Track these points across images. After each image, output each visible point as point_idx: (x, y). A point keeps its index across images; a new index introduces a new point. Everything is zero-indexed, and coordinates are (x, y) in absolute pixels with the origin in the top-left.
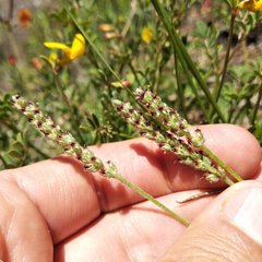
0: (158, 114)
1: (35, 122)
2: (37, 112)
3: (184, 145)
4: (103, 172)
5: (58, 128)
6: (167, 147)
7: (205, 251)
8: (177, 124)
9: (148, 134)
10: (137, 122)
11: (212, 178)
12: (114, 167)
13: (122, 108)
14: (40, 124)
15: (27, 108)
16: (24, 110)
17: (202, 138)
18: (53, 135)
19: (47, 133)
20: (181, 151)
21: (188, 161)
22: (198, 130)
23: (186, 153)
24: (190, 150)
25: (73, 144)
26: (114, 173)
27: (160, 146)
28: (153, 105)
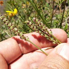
0: (40, 25)
1: (6, 24)
2: (7, 20)
3: (47, 34)
4: (25, 40)
5: (13, 26)
6: (42, 35)
7: (52, 62)
8: (45, 28)
9: (37, 31)
10: (34, 28)
11: (54, 43)
12: (28, 38)
13: (29, 23)
14: (7, 24)
15: (4, 19)
16: (3, 20)
17: (51, 32)
18: (11, 28)
19: (9, 27)
20: (46, 36)
21: (48, 39)
22: (50, 30)
23: (47, 36)
24: (48, 35)
25: (17, 31)
26: (28, 40)
27: (40, 34)
28: (38, 23)
